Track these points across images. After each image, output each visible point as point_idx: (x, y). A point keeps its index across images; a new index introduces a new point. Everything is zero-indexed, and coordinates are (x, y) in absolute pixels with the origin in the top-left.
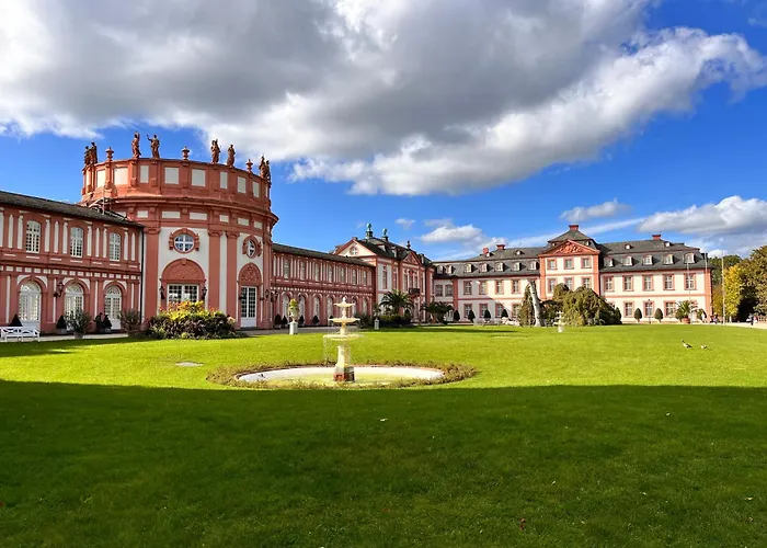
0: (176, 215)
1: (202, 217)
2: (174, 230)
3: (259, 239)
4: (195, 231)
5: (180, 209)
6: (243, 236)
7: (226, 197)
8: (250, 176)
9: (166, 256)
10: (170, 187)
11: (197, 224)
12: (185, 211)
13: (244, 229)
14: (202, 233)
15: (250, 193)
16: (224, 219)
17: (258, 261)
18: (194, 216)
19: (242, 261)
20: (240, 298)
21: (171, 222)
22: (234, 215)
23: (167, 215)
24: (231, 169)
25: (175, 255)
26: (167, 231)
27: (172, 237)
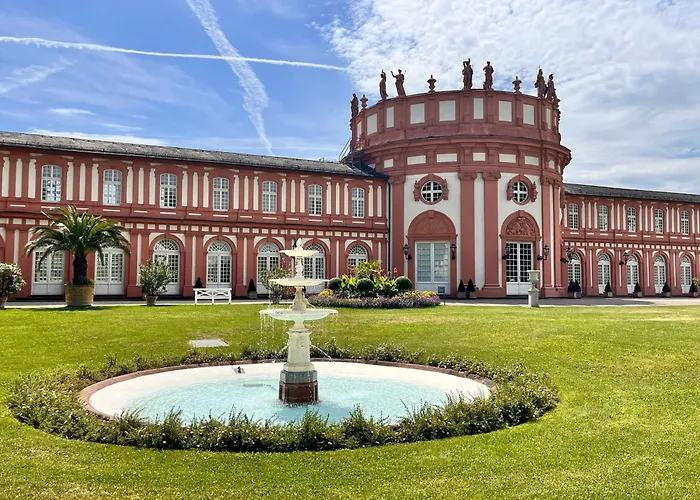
0: (421, 160)
1: (452, 158)
2: (418, 177)
3: (534, 179)
4: (443, 175)
5: (425, 153)
6: (506, 177)
7: (482, 129)
8: (517, 98)
9: (413, 209)
10: (415, 127)
11: (447, 167)
12: (431, 154)
13: (508, 167)
14: (451, 179)
15: (518, 120)
16: (479, 157)
17: (534, 209)
18: (441, 158)
19: (506, 209)
20: (503, 258)
21: (417, 169)
22: (492, 152)
23: (412, 161)
24: (488, 93)
25: (422, 207)
26: (413, 179)
27: (418, 186)
